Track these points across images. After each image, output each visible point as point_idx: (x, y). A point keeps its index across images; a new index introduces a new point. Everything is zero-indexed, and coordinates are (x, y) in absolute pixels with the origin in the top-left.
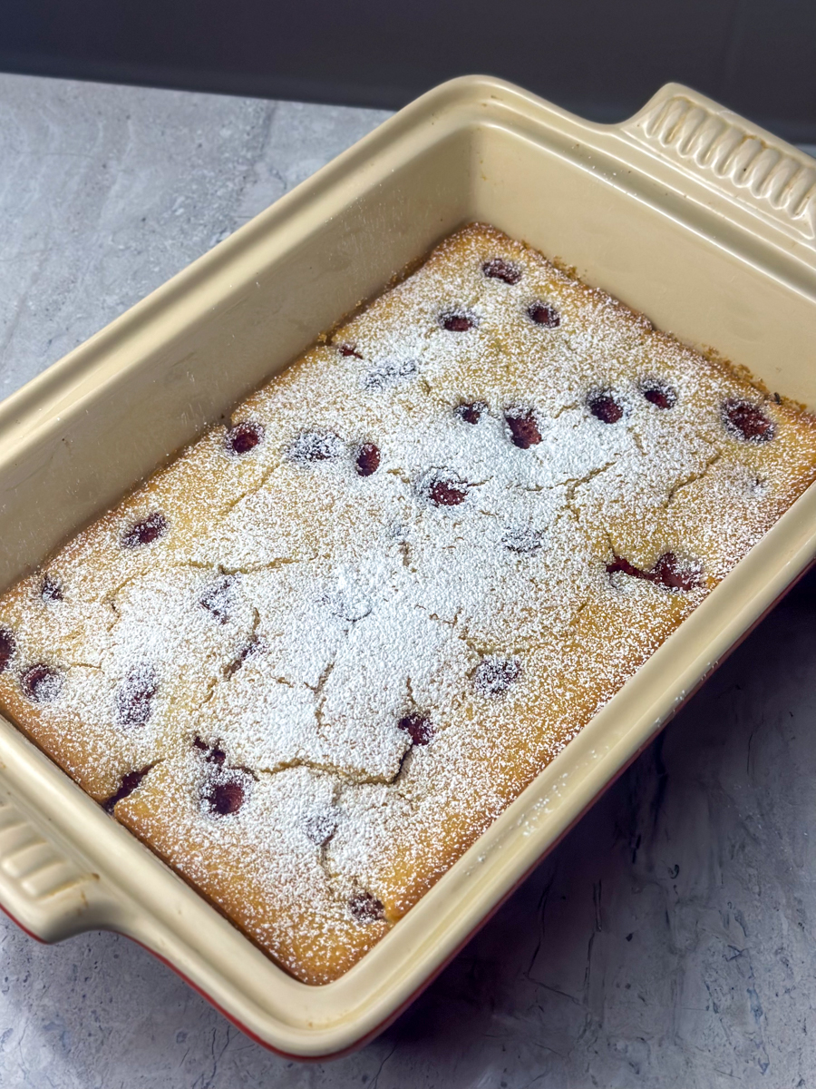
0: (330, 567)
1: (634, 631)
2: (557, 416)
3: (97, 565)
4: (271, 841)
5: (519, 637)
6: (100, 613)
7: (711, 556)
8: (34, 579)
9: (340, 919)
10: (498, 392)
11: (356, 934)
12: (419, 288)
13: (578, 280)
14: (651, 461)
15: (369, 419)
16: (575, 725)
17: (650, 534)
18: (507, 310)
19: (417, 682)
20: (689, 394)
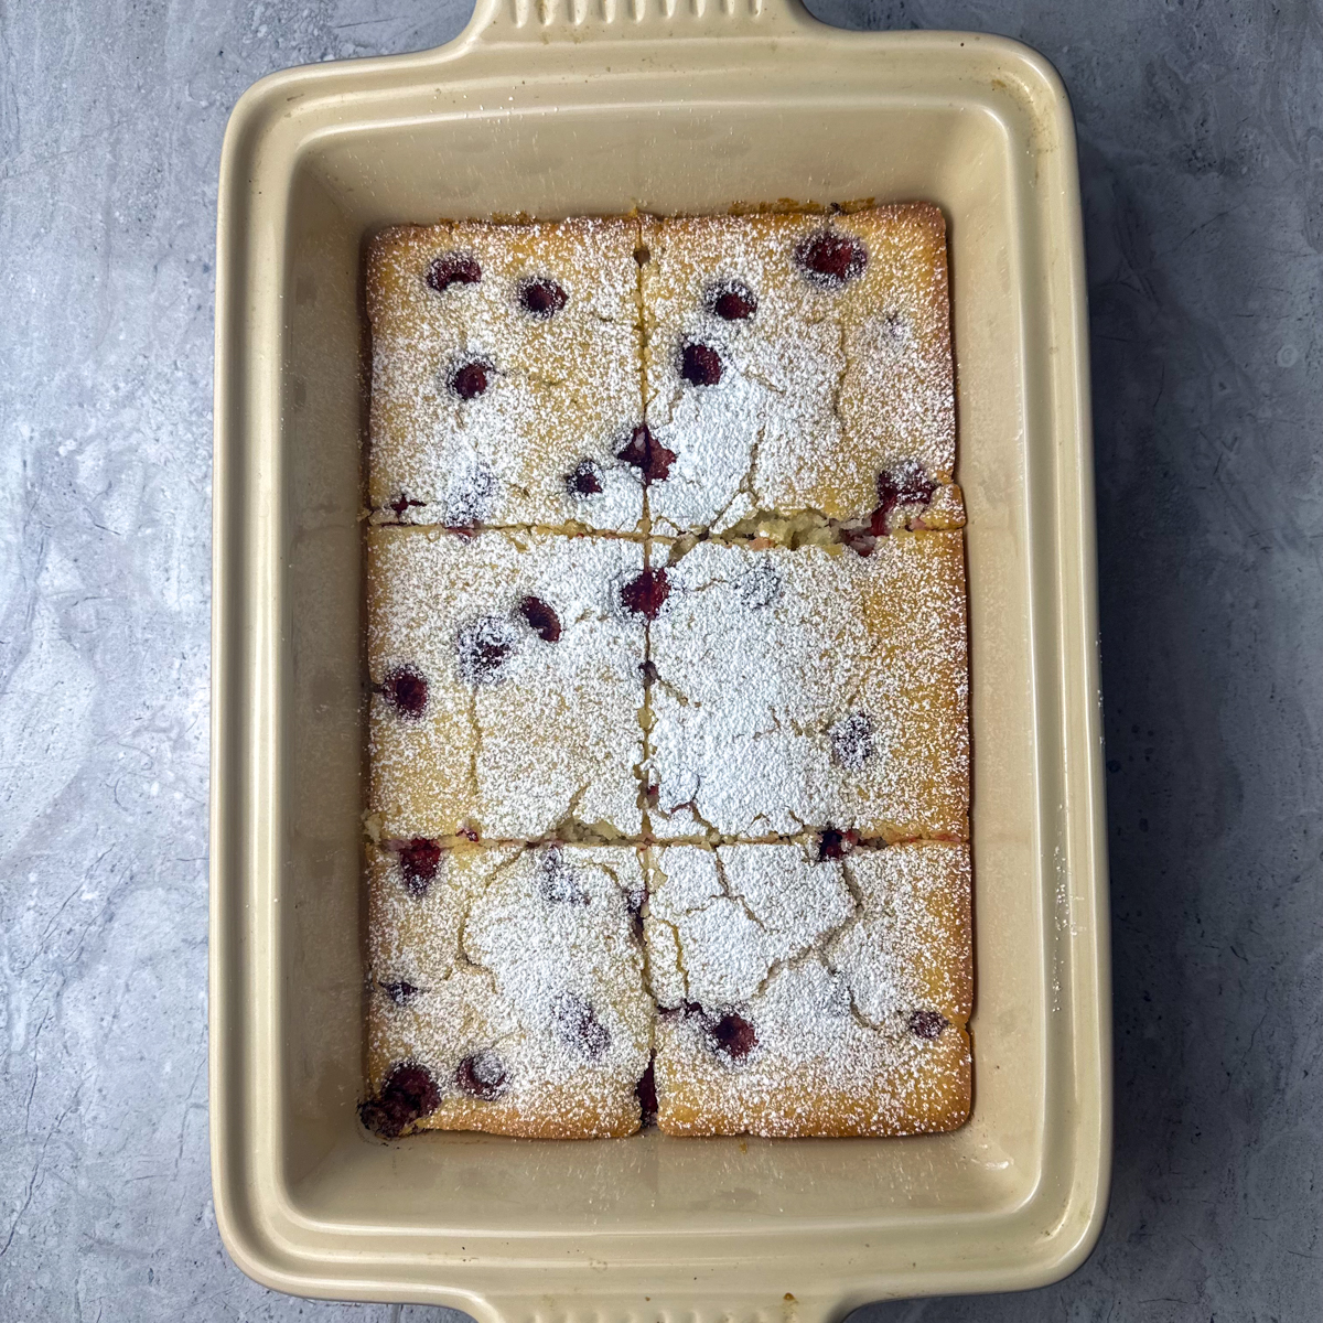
0: (623, 766)
1: (926, 591)
2: (671, 419)
3: (416, 940)
4: (812, 1046)
5: (840, 687)
6: (471, 982)
7: (921, 448)
8: (378, 998)
9: (917, 1054)
10: (592, 440)
11: (942, 1057)
12: (398, 373)
13: (537, 221)
14: (794, 395)
15: (504, 577)
16: (955, 729)
17: (855, 476)
18: (506, 325)
19: (800, 811)
20: (759, 278)
